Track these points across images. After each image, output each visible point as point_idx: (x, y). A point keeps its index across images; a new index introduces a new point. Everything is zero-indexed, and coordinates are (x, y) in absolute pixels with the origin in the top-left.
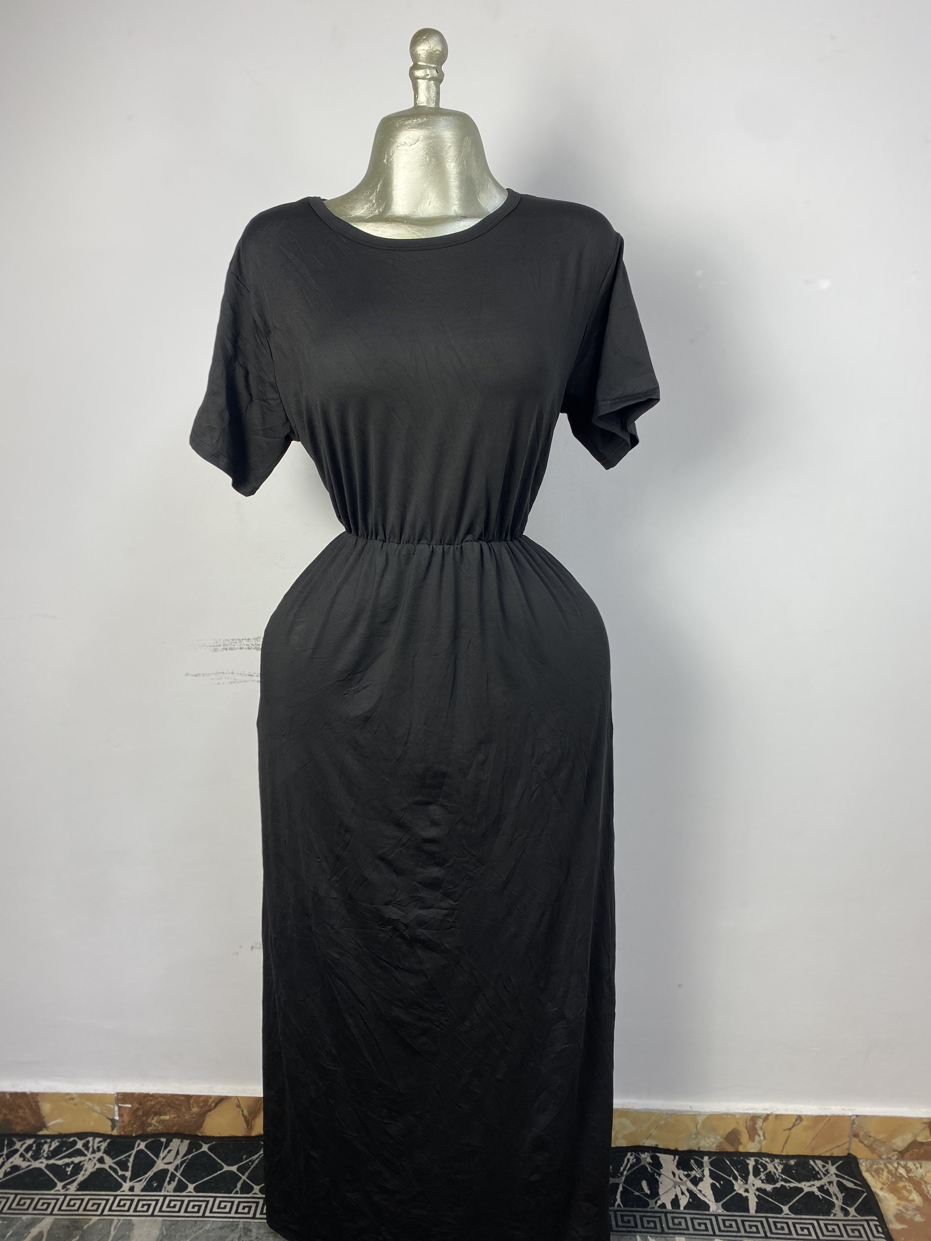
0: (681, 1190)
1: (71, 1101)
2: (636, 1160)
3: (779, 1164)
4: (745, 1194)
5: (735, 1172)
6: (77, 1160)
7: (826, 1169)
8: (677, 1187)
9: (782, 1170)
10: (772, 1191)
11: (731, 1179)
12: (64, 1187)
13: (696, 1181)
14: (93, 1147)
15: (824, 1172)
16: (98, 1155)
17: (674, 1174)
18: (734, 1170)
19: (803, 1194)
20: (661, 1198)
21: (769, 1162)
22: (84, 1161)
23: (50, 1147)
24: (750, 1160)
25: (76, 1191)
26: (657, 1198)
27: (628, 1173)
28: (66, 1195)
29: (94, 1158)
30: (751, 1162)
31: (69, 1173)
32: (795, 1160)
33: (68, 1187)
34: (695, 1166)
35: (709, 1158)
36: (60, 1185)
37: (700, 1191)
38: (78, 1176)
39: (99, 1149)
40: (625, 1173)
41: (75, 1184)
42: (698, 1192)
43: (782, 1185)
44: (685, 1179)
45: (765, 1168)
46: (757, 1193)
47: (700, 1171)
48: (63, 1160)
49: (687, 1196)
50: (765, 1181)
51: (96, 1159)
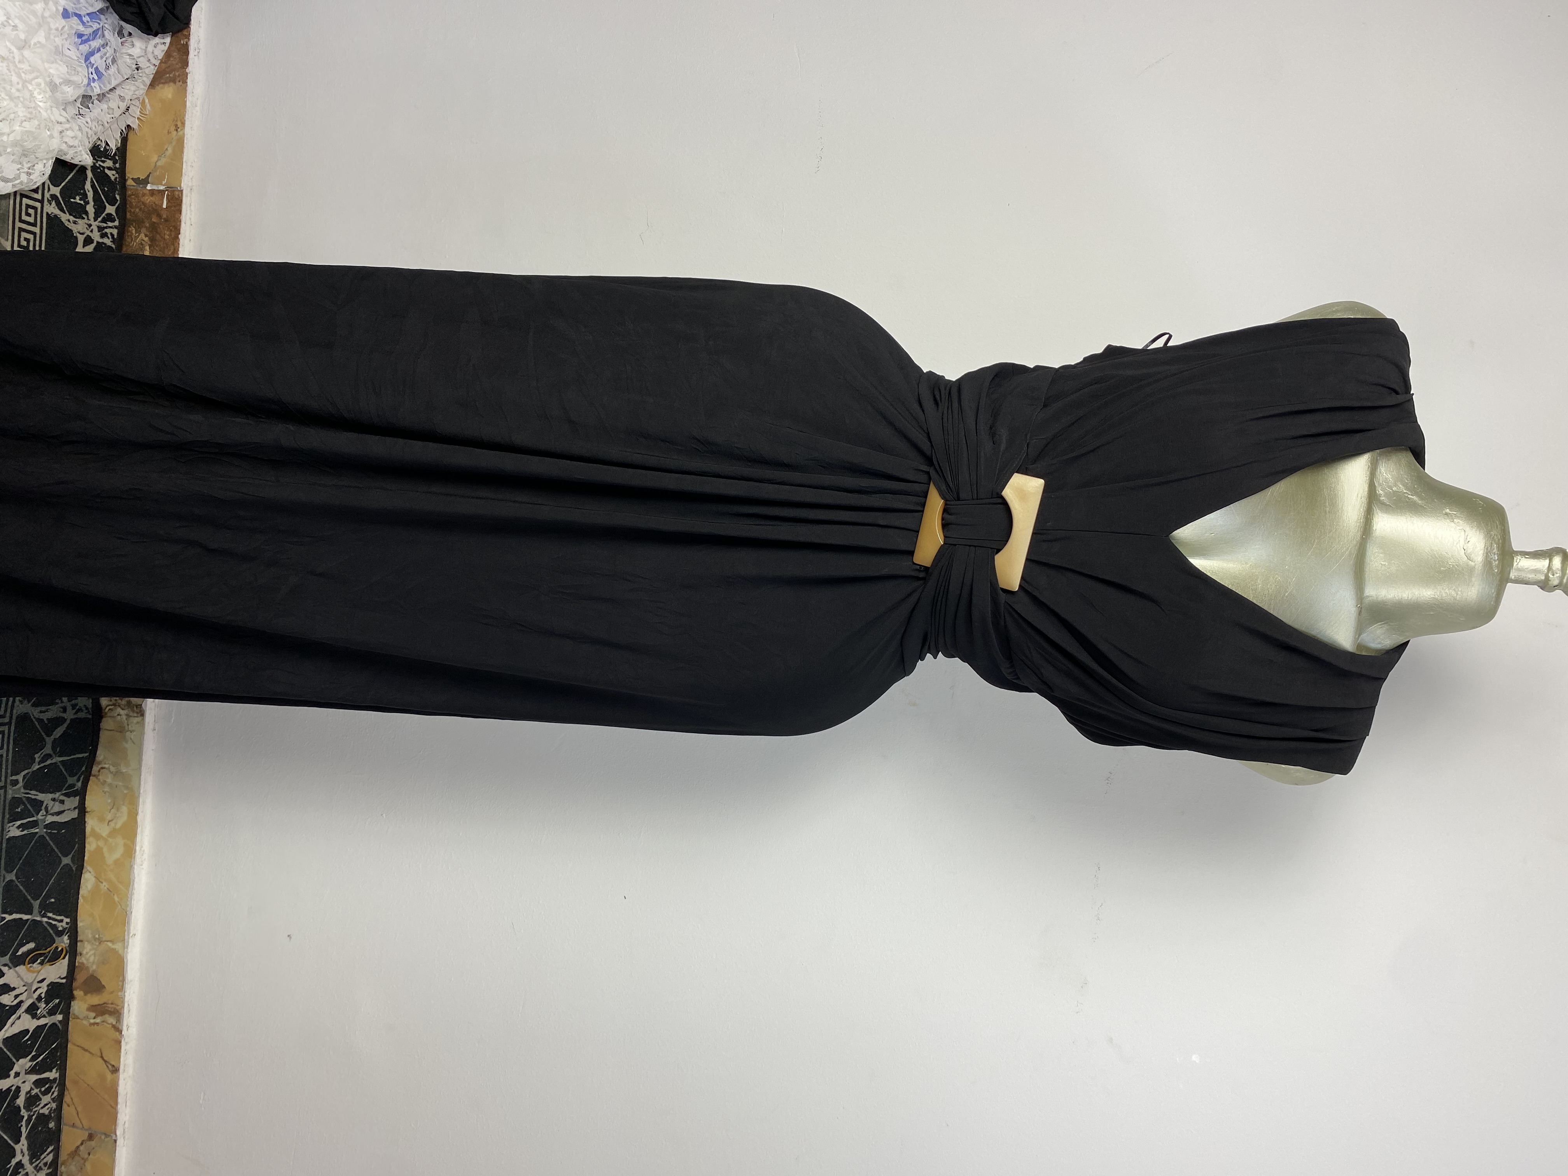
0: (22, 994)
1: (173, 128)
2: (61, 930)
3: (49, 1109)
4: (12, 1073)
5: (42, 1057)
6: (90, 208)
7: (43, 1166)
8: (25, 988)
9: (43, 1114)
10: (16, 1106)
11: (33, 1053)
12: (54, 197)
13: (32, 1011)
14: (106, 228)
15: (39, 1165)
16: (96, 236)
17: (43, 980)
18: (44, 1054)
19: (12, 1144)
20: (11, 970)
21: (52, 1097)
22: (88, 219)
23: (109, 168)
24: (56, 1073)
25: (47, 213)
26: (10, 965)
27: (44, 923)
28: (41, 202)
29: (92, 231)
30: (53, 1074)
31: (72, 200)
32: (54, 1128)
33: (54, 203)
34: (51, 1005)
35: (60, 1022)
36: (56, 191)
37: (19, 1018)
38: (68, 214)
39: (103, 235)
40: (45, 920)
41: (57, 212)
42: (18, 1016)
43: (23, 1116)
44: (36, 995)
45: (45, 1093)
46: (13, 1088)
47: (45, 1013)
48: (90, 189)
49: (12, 1002)
50: (28, 1095)
51: (90, 234)
